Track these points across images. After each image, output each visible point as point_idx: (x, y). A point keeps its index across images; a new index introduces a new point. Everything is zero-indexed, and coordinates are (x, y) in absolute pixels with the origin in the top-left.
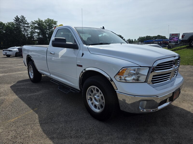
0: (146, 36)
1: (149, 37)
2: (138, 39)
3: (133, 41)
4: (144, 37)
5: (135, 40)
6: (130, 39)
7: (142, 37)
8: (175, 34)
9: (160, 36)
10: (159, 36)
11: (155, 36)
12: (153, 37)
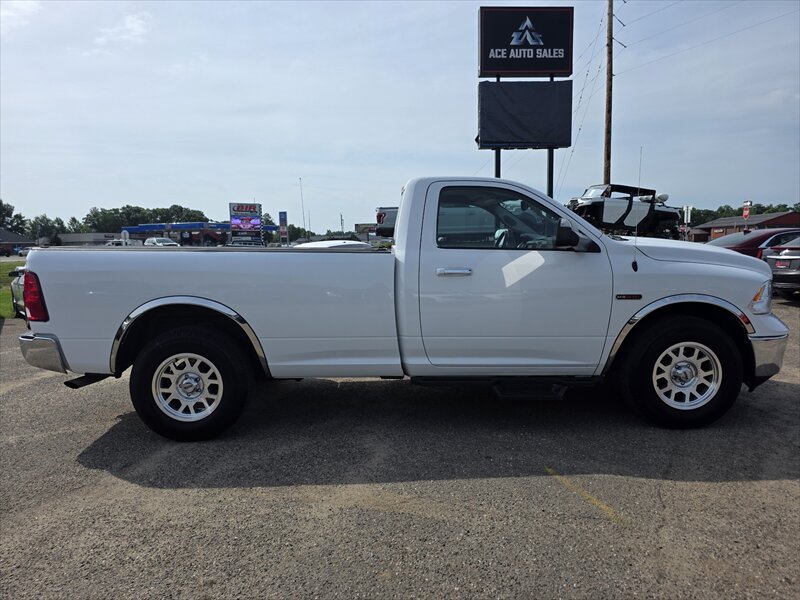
0: (123, 208)
1: (138, 210)
2: (88, 219)
3: (66, 225)
4: (116, 211)
5: (74, 220)
6: (44, 217)
7: (103, 211)
8: (247, 205)
9: (181, 208)
10: (177, 211)
11: (160, 207)
12: (154, 211)
